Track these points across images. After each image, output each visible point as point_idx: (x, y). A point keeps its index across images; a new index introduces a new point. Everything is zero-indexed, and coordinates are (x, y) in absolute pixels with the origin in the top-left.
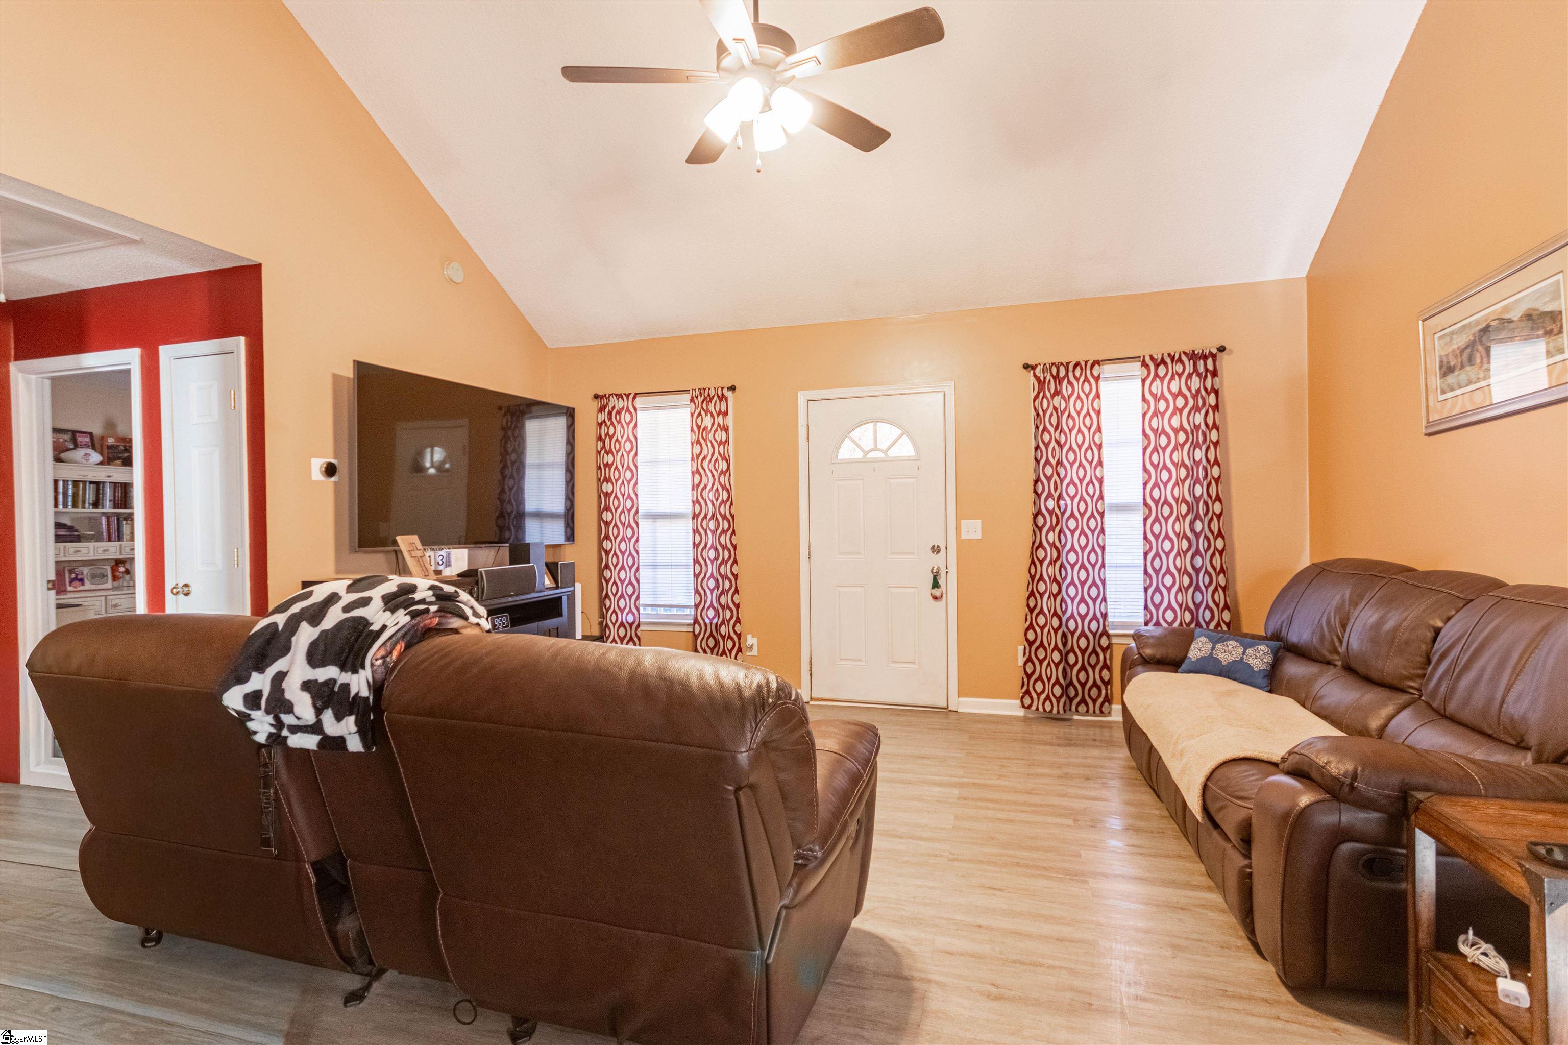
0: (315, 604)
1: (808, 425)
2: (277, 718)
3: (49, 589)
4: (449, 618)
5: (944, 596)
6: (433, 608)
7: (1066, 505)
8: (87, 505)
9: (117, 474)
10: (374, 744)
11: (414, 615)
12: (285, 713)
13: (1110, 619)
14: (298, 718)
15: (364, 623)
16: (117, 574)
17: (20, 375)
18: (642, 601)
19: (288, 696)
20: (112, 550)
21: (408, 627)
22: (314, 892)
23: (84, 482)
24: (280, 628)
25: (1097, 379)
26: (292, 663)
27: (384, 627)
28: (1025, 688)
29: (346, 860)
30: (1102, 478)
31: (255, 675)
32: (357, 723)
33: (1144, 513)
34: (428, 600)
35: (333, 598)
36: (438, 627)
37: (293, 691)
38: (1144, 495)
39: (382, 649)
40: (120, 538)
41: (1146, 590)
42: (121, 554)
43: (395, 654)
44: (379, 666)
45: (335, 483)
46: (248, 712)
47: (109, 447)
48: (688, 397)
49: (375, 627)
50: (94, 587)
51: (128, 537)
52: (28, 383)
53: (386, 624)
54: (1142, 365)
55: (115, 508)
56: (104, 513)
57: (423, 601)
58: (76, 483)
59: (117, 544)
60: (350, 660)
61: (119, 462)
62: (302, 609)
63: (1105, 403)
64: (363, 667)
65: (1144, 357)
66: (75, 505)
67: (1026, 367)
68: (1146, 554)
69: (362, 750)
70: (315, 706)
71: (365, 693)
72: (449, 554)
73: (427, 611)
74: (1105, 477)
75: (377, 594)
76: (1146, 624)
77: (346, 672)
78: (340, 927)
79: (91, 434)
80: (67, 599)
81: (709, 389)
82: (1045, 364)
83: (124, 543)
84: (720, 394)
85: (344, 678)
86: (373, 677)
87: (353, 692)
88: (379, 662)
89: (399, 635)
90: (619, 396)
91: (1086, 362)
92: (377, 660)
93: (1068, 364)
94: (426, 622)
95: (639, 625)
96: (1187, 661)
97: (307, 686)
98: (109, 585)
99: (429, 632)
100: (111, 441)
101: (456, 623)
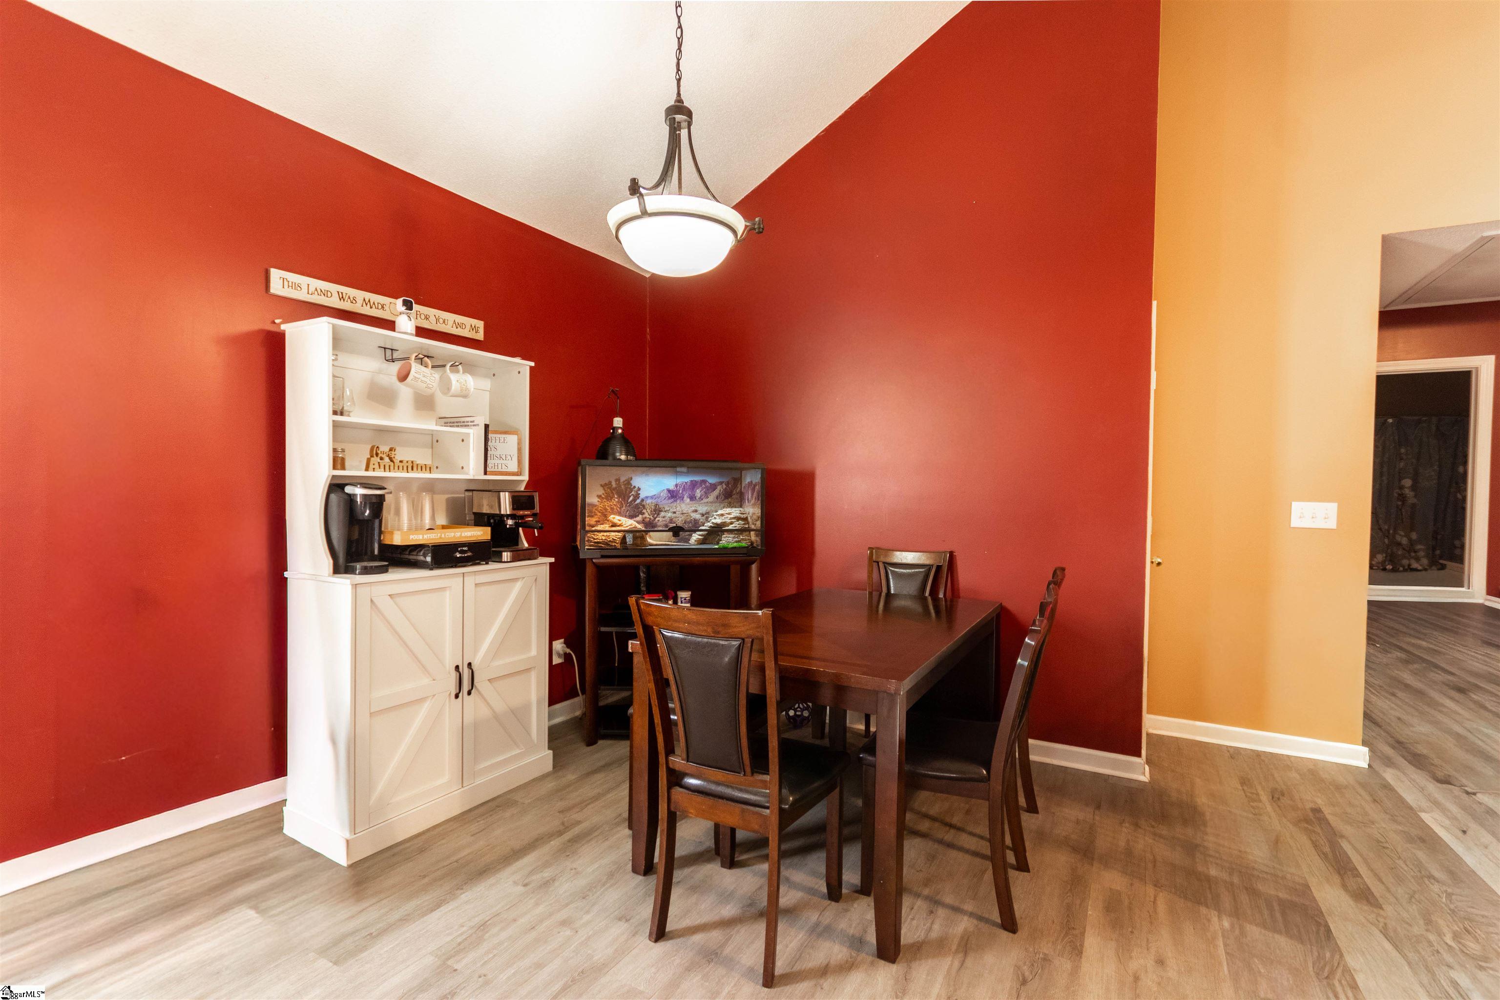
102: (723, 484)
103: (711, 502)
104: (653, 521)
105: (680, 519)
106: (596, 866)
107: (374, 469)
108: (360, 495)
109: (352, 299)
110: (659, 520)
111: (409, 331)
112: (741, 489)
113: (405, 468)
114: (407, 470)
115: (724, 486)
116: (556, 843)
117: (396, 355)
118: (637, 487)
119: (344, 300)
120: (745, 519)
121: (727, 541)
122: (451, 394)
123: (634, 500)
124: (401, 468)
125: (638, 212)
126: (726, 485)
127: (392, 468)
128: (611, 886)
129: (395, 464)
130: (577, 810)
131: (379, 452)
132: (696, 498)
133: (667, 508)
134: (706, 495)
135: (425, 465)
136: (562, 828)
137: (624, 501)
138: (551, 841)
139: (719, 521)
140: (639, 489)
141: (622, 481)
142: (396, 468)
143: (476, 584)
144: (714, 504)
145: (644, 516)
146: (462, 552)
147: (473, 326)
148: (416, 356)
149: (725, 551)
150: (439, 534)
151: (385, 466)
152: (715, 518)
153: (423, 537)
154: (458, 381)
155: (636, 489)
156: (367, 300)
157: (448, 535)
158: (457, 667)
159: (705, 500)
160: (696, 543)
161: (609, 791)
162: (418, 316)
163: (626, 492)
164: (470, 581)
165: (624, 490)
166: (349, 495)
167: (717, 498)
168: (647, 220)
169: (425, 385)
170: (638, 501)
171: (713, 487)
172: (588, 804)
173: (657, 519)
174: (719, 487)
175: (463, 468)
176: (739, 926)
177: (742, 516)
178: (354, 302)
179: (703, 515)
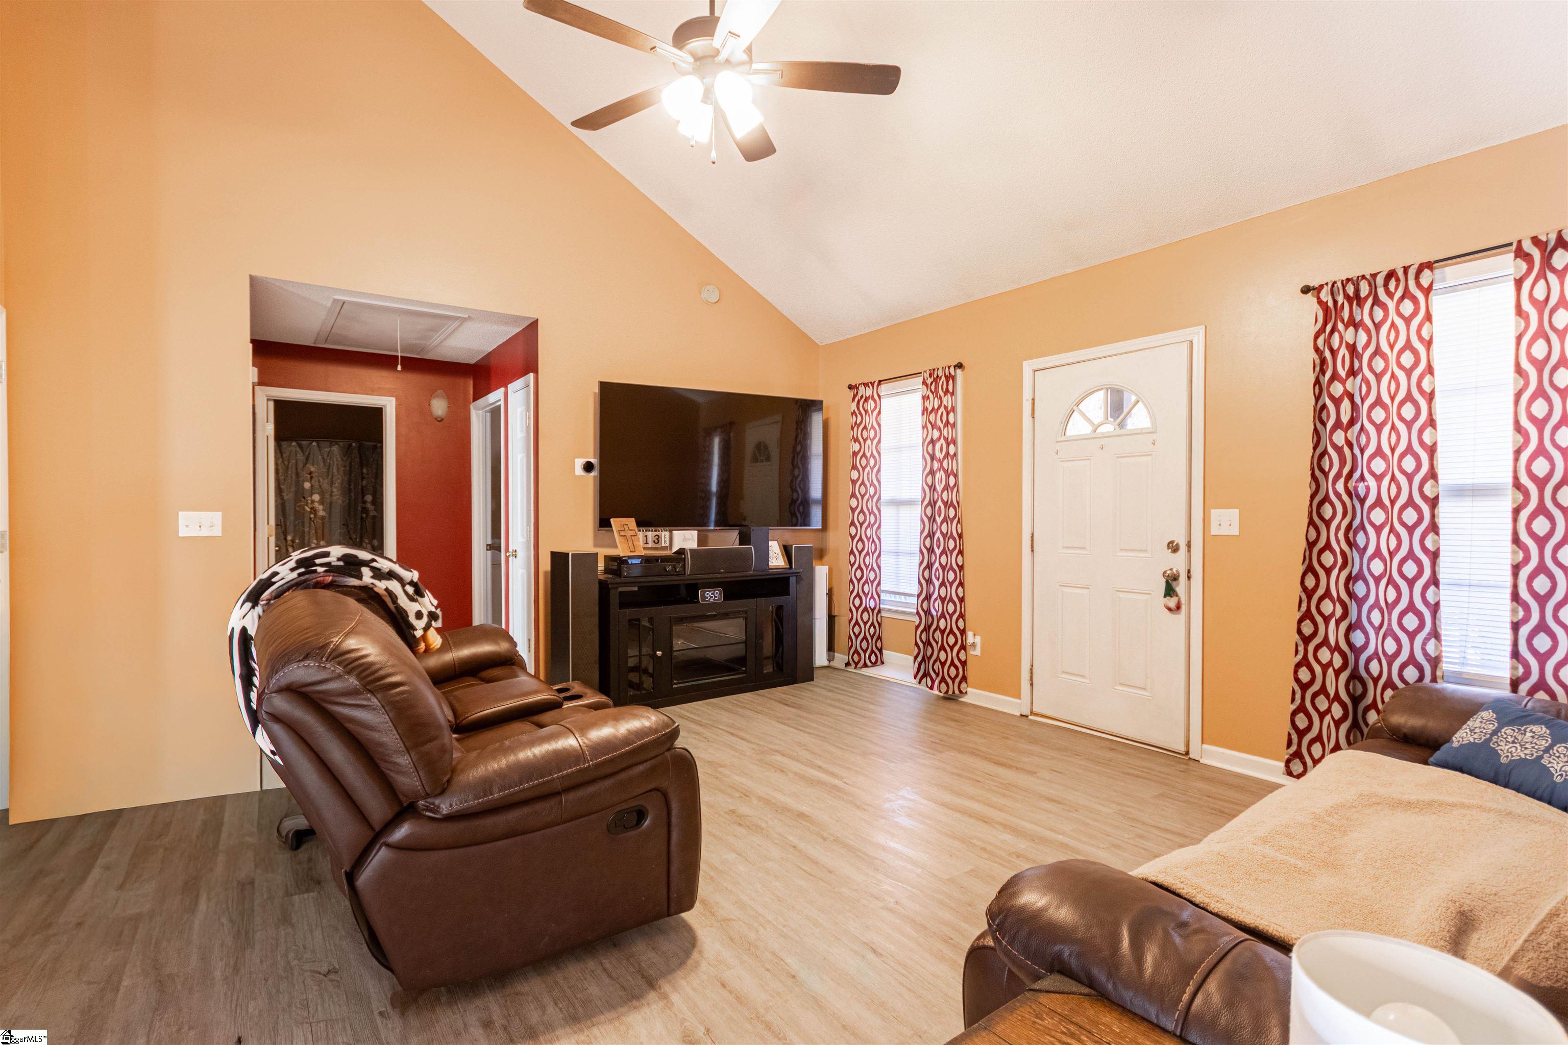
1: (1033, 400)
5: (1184, 608)
7: (1368, 489)
11: (302, 574)
13: (1446, 666)
17: (474, 411)
18: (883, 587)
21: (295, 581)
25: (1427, 291)
28: (1294, 748)
30: (1435, 444)
33: (1514, 501)
36: (333, 584)
38: (1515, 471)
39: (270, 594)
41: (1516, 627)
45: (591, 477)
48: (920, 380)
52: (478, 415)
54: (1516, 257)
63: (1439, 329)
65: (1520, 242)
67: (1306, 290)
68: (1516, 569)
73: (315, 571)
74: (1439, 444)
76: (1515, 685)
81: (938, 369)
82: (1335, 282)
84: (947, 373)
89: (287, 585)
90: (866, 385)
91: (1406, 270)
92: (263, 601)
93: (1374, 276)
94: (319, 579)
95: (879, 611)
96: (1446, 746)
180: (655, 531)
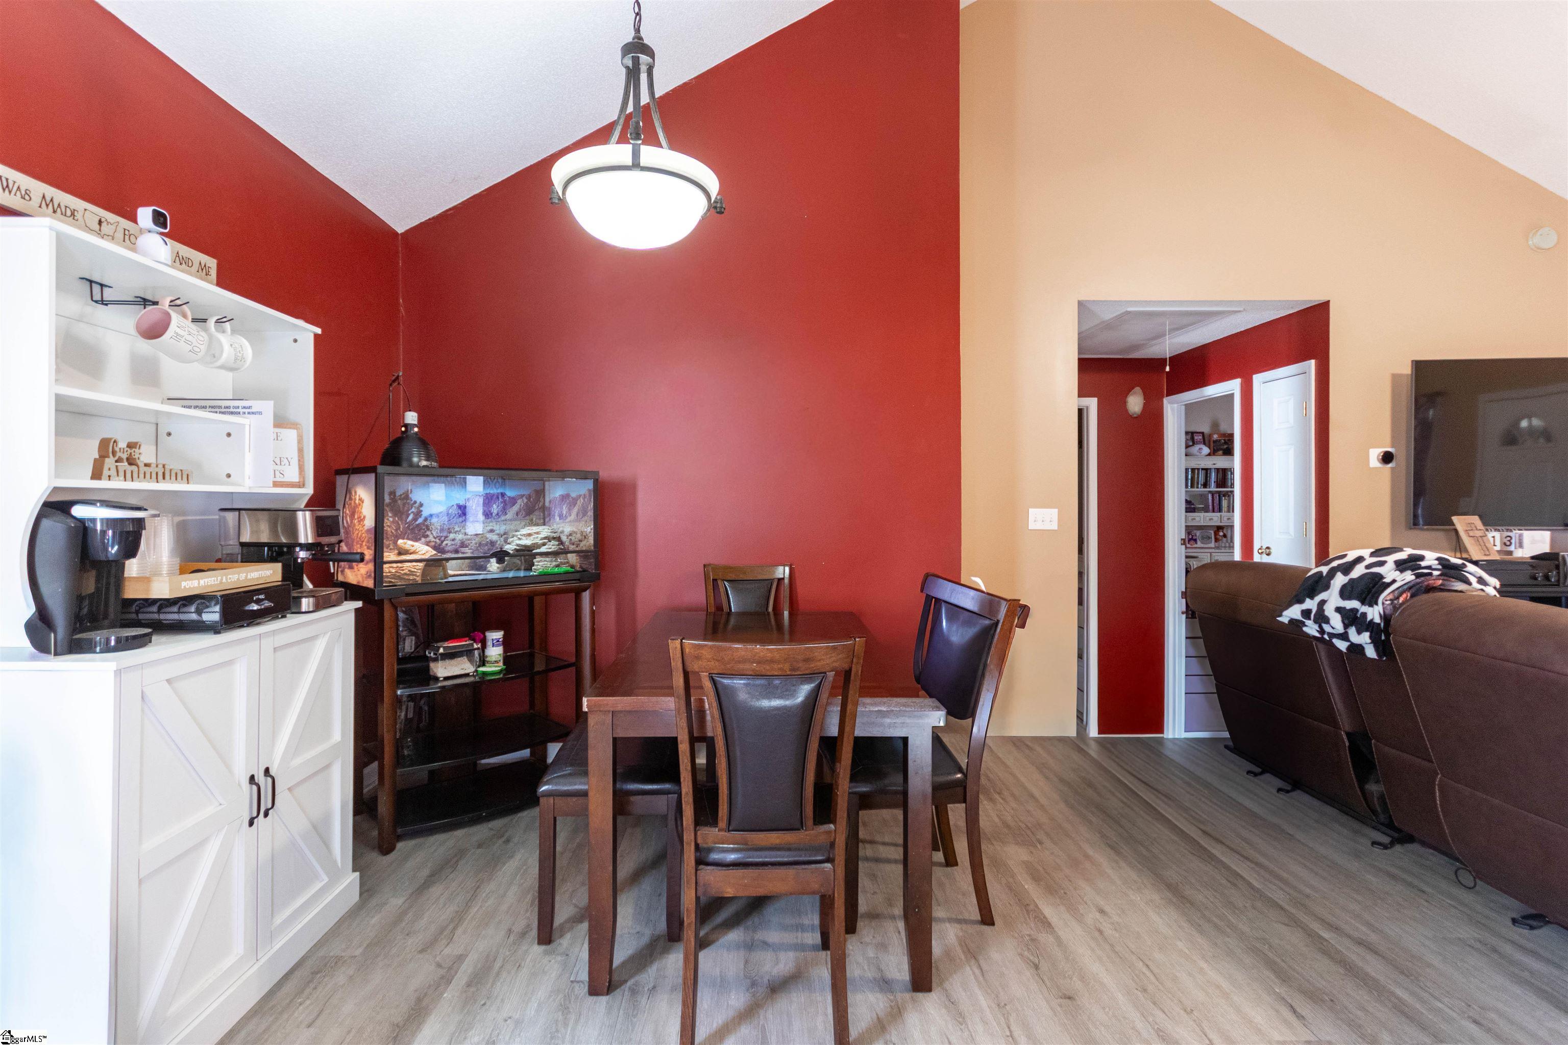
0: (1347, 562)
2: (1320, 627)
3: (1182, 544)
4: (1453, 582)
6: (1436, 573)
8: (1200, 486)
9: (1220, 462)
10: (1385, 655)
11: (1418, 576)
12: (1325, 623)
14: (1333, 628)
15: (1380, 577)
16: (1218, 537)
17: (1169, 406)
19: (1326, 613)
20: (1215, 519)
21: (1413, 583)
22: (1348, 754)
23: (1198, 469)
24: (1324, 574)
26: (1330, 595)
27: (1394, 581)
29: (1371, 740)
31: (1308, 600)
32: (1371, 637)
34: (1433, 567)
35: (1360, 559)
36: (1442, 587)
37: (1329, 610)
39: (1391, 594)
40: (1220, 510)
42: (1221, 522)
43: (1401, 600)
44: (1388, 605)
45: (1392, 468)
46: (1304, 620)
47: (1215, 442)
49: (1387, 580)
50: (1202, 545)
51: (1226, 509)
52: (1173, 410)
53: (1396, 579)
55: (1217, 487)
56: (1210, 492)
57: (1429, 567)
58: (1193, 470)
59: (1218, 514)
60: (1368, 598)
61: (1221, 452)
62: (1339, 565)
64: (1377, 604)
66: (1192, 486)
69: (1376, 657)
70: (1343, 622)
71: (1377, 620)
72: (1521, 536)
73: (1430, 574)
75: (1391, 559)
77: (1365, 606)
78: (1367, 787)
79: (1203, 433)
80: (1192, 552)
83: (1223, 514)
85: (1364, 609)
86: (1384, 612)
87: (1369, 618)
88: (1388, 602)
89: (1405, 587)
92: (1386, 600)
94: (1430, 582)
97: (1339, 610)
98: (1212, 545)
99: (1430, 589)
100: (1215, 437)
101: (1460, 586)
102: (524, 498)
103: (511, 520)
104: (440, 545)
105: (474, 542)
106: (534, 1005)
107: (109, 476)
108: (102, 520)
109: (23, 193)
110: (447, 544)
111: (163, 260)
112: (544, 503)
113: (154, 476)
114: (157, 478)
115: (525, 500)
116: (450, 994)
117: (108, 294)
118: (418, 502)
119: (10, 192)
120: (559, 539)
121: (541, 565)
122: (219, 363)
123: (415, 519)
124: (148, 476)
125: (629, 162)
126: (526, 498)
127: (135, 475)
128: (577, 1021)
129: (140, 469)
130: (444, 942)
131: (117, 449)
132: (492, 514)
133: (457, 529)
134: (504, 511)
135: (181, 470)
136: (442, 972)
137: (401, 520)
138: (442, 994)
139: (527, 542)
140: (421, 505)
141: (398, 494)
142: (142, 475)
143: (275, 648)
144: (513, 522)
145: (428, 539)
146: (258, 602)
147: (203, 266)
148: (171, 301)
149: (545, 577)
150: (219, 578)
151: (125, 471)
152: (520, 539)
153: (199, 583)
154: (231, 345)
155: (417, 505)
156: (48, 199)
157: (230, 578)
158: (252, 778)
159: (503, 518)
160: (499, 570)
161: (468, 905)
162: (127, 237)
163: (403, 509)
164: (268, 644)
165: (401, 506)
166: (81, 521)
167: (517, 514)
168: (636, 174)
169: (190, 348)
170: (420, 520)
171: (513, 501)
172: (455, 928)
173: (445, 543)
174: (519, 502)
175: (229, 476)
176: (762, 1012)
177: (555, 535)
178: (27, 197)
179: (501, 535)
180: (1507, 530)
